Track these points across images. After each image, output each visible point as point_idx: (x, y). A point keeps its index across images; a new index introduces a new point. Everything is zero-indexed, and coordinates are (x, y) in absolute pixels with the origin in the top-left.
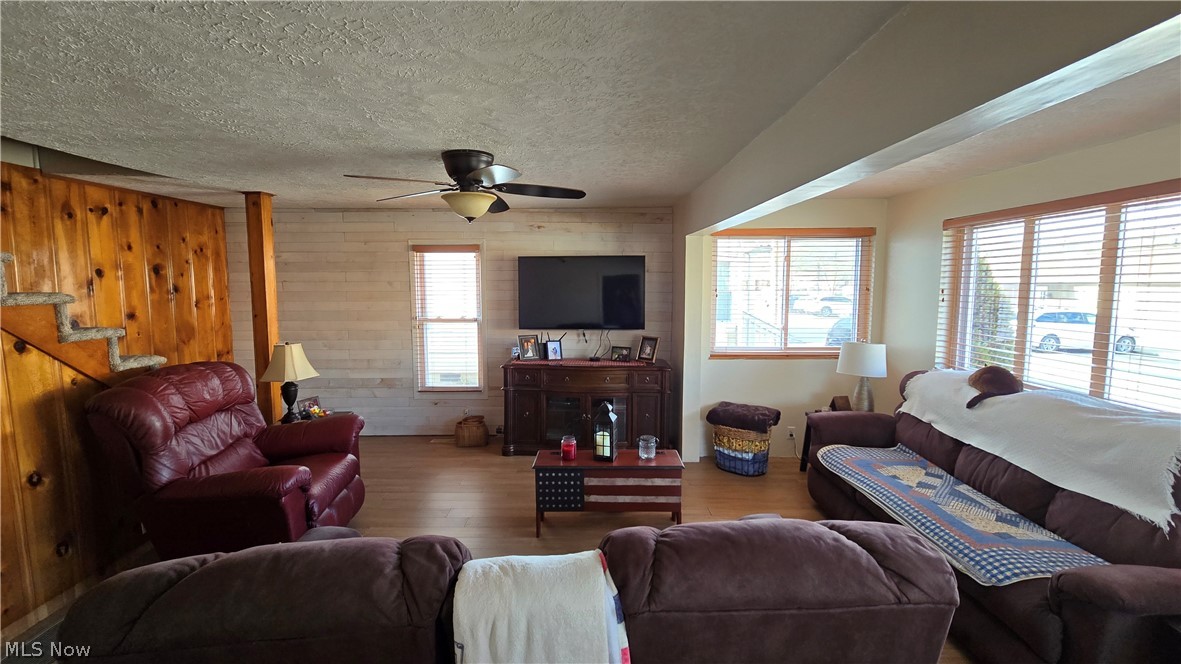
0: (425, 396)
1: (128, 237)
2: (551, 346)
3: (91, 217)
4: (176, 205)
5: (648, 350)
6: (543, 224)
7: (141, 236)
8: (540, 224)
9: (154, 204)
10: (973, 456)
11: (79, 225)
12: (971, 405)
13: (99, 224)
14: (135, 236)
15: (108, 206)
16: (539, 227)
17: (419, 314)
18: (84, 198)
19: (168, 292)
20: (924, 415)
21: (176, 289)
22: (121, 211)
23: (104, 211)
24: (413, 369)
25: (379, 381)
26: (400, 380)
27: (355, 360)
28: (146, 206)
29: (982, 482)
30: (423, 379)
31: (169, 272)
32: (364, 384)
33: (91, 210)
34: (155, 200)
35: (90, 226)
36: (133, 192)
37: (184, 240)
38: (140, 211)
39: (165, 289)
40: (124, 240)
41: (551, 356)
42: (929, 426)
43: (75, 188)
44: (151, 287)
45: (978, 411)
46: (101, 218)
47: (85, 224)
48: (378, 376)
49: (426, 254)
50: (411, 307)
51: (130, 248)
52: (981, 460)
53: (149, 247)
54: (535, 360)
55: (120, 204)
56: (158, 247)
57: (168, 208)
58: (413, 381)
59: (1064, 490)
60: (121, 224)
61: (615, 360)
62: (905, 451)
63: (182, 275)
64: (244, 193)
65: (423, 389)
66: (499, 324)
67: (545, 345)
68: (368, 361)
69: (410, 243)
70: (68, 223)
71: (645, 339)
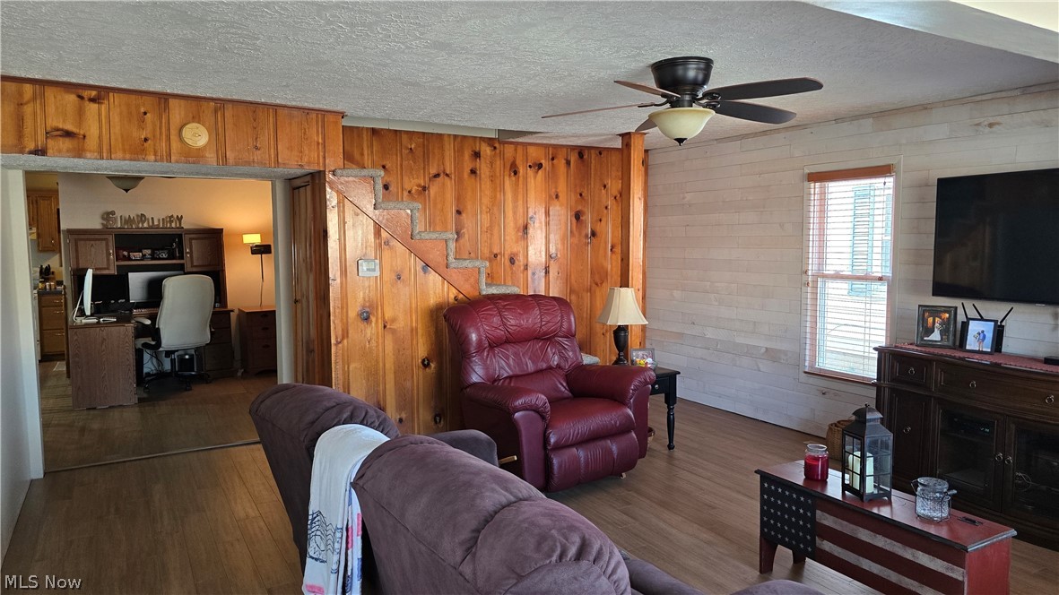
0: (812, 380)
1: (556, 188)
2: (974, 327)
3: (530, 172)
4: (600, 153)
6: (998, 119)
7: (567, 185)
8: (991, 120)
9: (581, 155)
11: (521, 179)
13: (535, 177)
14: (562, 187)
15: (543, 162)
16: (991, 125)
17: (812, 268)
18: (526, 155)
19: (586, 236)
21: (594, 234)
22: (553, 164)
23: (540, 166)
24: (801, 342)
25: (763, 350)
26: (785, 353)
27: (741, 321)
28: (574, 158)
30: (814, 357)
31: (588, 218)
32: (748, 352)
33: (530, 167)
34: (581, 152)
35: (529, 180)
36: (562, 146)
37: (605, 186)
38: (568, 163)
39: (584, 234)
40: (553, 190)
41: (972, 344)
43: (520, 149)
44: (571, 232)
46: (537, 172)
47: (526, 178)
48: (762, 343)
49: (827, 184)
50: (801, 257)
51: (557, 197)
53: (573, 195)
55: (553, 159)
56: (581, 195)
57: (593, 156)
58: (800, 357)
60: (552, 177)
63: (600, 220)
64: (620, 135)
65: (812, 371)
66: (914, 287)
67: (965, 325)
68: (755, 323)
69: (807, 170)
70: (514, 178)
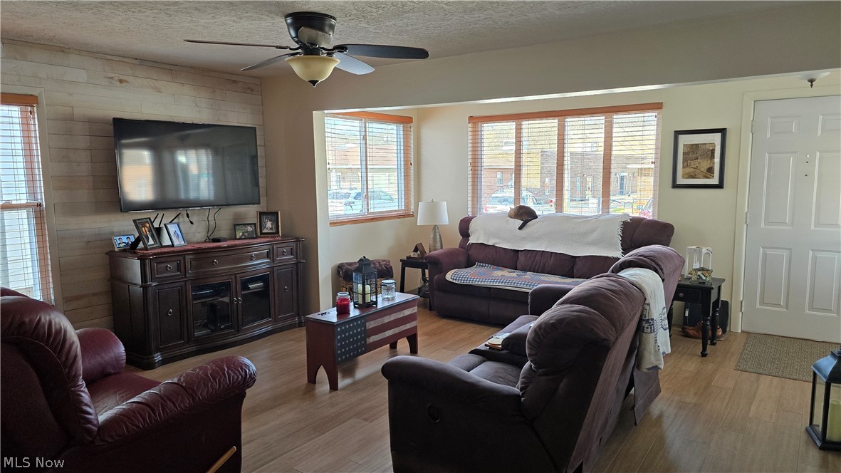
2: (172, 229)
5: (269, 224)
6: (125, 78)
8: (121, 77)
10: (529, 255)
12: (520, 228)
16: (121, 81)
20: (488, 242)
29: (539, 267)
42: (493, 247)
45: (525, 230)
52: (536, 256)
59: (579, 257)
61: (240, 239)
62: (482, 266)
71: (261, 214)
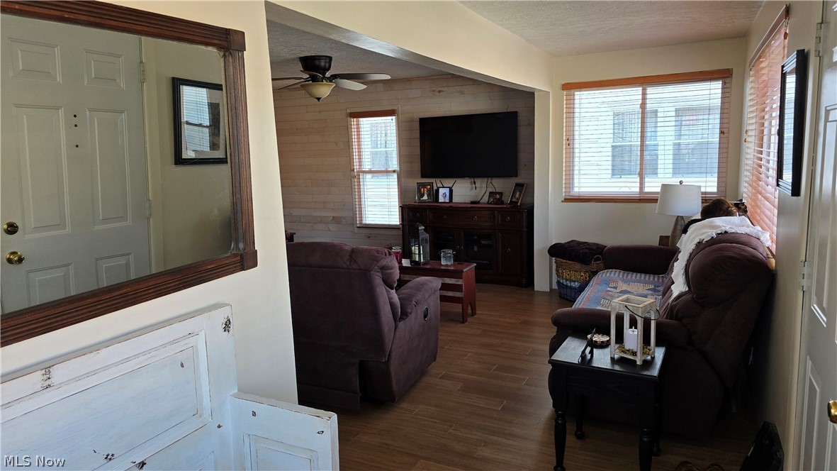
0: (362, 231)
2: (442, 191)
5: (517, 194)
6: (442, 89)
8: (440, 89)
16: (439, 92)
17: (356, 167)
24: (353, 209)
25: (331, 218)
26: (345, 218)
27: (316, 202)
30: (361, 217)
32: (322, 220)
48: (330, 214)
49: (361, 119)
50: (350, 162)
54: (429, 202)
58: (354, 218)
61: (491, 204)
65: (362, 226)
66: (412, 174)
67: (437, 191)
68: (324, 203)
69: (348, 111)
